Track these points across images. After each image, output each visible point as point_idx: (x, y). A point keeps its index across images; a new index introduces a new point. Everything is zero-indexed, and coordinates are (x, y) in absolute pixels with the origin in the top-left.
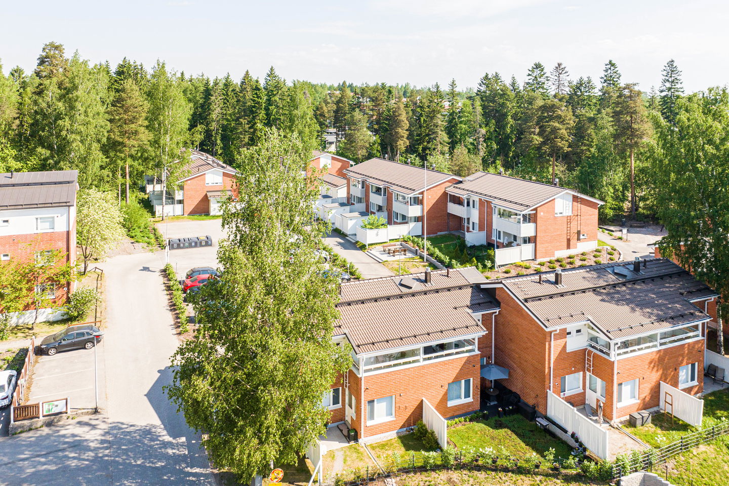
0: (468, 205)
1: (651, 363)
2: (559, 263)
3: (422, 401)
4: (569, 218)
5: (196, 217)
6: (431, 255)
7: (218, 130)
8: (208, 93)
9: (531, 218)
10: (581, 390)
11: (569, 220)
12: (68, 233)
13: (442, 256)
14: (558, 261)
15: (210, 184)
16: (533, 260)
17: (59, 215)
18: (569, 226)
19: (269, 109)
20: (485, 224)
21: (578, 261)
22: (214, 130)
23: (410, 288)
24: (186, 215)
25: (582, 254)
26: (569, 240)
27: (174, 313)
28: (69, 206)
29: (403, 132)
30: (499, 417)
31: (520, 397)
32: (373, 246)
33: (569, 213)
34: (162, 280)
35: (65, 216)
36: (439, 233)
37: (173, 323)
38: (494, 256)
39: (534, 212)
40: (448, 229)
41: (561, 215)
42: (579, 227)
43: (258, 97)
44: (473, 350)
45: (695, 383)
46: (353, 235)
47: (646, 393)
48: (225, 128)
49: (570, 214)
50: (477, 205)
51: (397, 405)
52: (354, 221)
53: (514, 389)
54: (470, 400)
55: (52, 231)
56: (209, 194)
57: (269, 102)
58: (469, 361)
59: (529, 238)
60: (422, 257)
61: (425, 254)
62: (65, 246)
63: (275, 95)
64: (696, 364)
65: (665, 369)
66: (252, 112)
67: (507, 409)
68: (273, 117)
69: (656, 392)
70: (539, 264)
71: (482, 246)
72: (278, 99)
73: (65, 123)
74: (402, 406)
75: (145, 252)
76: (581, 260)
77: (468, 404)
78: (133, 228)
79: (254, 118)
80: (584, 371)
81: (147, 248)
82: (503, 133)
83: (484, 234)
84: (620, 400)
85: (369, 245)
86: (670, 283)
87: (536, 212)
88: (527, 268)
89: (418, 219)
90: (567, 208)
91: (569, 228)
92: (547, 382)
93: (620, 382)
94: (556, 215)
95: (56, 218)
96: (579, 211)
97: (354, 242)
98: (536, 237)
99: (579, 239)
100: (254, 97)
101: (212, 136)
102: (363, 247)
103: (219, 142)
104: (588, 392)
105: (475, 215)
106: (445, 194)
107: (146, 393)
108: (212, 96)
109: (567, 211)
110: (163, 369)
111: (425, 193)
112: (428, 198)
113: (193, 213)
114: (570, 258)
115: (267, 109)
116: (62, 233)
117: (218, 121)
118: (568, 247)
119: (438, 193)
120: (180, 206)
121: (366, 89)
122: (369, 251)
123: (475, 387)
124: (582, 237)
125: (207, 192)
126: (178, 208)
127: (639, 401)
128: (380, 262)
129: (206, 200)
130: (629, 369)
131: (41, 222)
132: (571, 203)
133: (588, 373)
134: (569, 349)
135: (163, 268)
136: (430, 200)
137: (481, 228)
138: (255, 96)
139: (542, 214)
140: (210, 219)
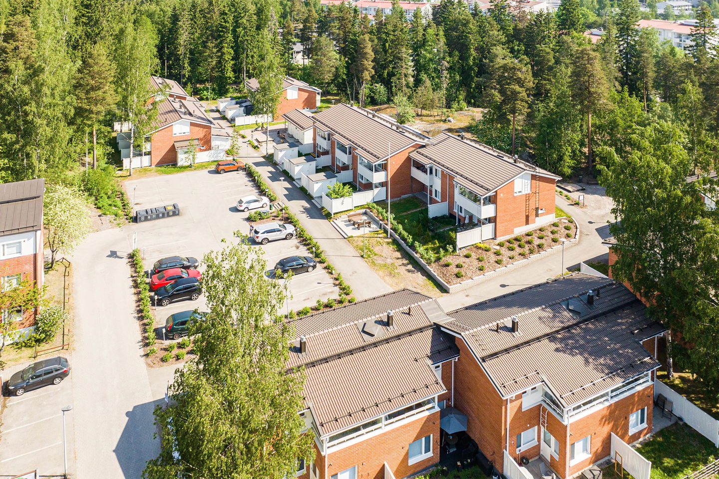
0: (431, 173)
1: (602, 418)
2: (518, 243)
3: (384, 465)
4: (528, 196)
5: (163, 169)
6: (395, 230)
7: (185, 54)
8: (175, 18)
9: (492, 200)
10: (535, 443)
11: (528, 197)
12: (35, 256)
13: (405, 234)
14: (516, 239)
15: (178, 135)
16: (493, 239)
17: (26, 240)
18: (528, 203)
19: (236, 31)
20: (448, 195)
21: (536, 238)
22: (181, 54)
23: (372, 335)
24: (153, 166)
25: (541, 230)
26: (527, 217)
27: (141, 323)
28: (36, 231)
29: (369, 64)
30: (458, 471)
31: (478, 447)
32: (339, 215)
33: (527, 191)
34: (128, 271)
35: (32, 240)
36: (403, 196)
37: (140, 338)
38: (456, 238)
39: (495, 194)
40: (412, 192)
41: (520, 194)
42: (537, 204)
43: (225, 22)
44: (433, 407)
45: (645, 425)
46: (318, 197)
47: (598, 445)
48: (192, 52)
49: (529, 192)
50: (439, 174)
51: (360, 474)
52: (320, 184)
53: (473, 437)
54: (430, 454)
55: (18, 255)
56: (177, 145)
57: (237, 25)
58: (429, 419)
59: (489, 218)
60: (386, 231)
61: (389, 227)
62: (32, 269)
63: (243, 17)
64: (646, 408)
65: (616, 420)
66: (220, 36)
67: (465, 462)
68: (240, 39)
69: (607, 443)
70: (498, 245)
71: (443, 217)
72: (245, 21)
73: (32, 108)
74: (365, 474)
75: (113, 228)
76: (539, 238)
77: (429, 460)
78: (100, 196)
79: (221, 42)
80: (539, 425)
81: (115, 222)
82: (466, 64)
83: (446, 204)
84: (572, 457)
85: (334, 214)
86: (622, 318)
87: (496, 193)
88: (487, 251)
89: (382, 184)
90: (526, 186)
91: (527, 205)
92: (503, 442)
93: (573, 442)
94: (515, 195)
95: (23, 243)
96: (538, 189)
97: (320, 207)
98: (495, 217)
99: (537, 215)
100: (221, 22)
101: (180, 60)
102: (328, 216)
103: (186, 65)
104: (543, 444)
105: (437, 184)
106: (409, 159)
107: (114, 448)
108: (180, 21)
109: (526, 189)
110: (131, 410)
111: (389, 160)
112: (392, 164)
113: (160, 164)
114: (528, 235)
115: (234, 31)
116: (29, 256)
117: (185, 46)
118: (527, 223)
119: (402, 158)
120: (148, 157)
121: (332, 8)
122: (335, 221)
123: (435, 442)
124: (540, 212)
125: (175, 142)
126: (146, 160)
127: (590, 456)
128: (345, 238)
129: (173, 151)
130: (581, 429)
131: (8, 248)
132: (529, 182)
133: (542, 429)
134: (525, 408)
135: (130, 251)
136: (394, 166)
137: (443, 199)
138: (223, 20)
139: (502, 195)
140: (178, 172)
